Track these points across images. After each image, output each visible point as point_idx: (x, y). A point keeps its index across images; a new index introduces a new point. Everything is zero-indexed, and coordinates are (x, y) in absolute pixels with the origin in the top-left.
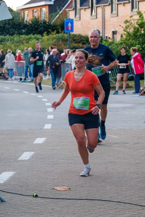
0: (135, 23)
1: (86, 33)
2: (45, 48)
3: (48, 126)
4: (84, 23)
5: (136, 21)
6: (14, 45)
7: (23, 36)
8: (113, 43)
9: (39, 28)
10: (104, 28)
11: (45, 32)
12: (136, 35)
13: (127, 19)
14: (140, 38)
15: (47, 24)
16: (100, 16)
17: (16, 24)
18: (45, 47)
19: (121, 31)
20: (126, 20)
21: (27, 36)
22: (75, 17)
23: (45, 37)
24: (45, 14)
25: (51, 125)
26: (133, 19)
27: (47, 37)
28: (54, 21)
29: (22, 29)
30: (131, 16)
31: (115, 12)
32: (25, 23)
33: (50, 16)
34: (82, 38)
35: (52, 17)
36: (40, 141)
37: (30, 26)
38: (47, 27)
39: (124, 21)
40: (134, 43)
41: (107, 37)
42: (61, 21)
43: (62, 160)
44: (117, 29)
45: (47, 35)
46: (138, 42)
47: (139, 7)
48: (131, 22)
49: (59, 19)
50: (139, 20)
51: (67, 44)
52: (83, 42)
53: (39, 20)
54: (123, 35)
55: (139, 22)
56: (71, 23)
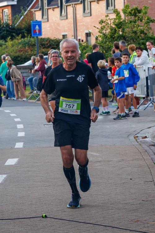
0: (112, 23)
1: (55, 37)
3: (19, 145)
4: (52, 25)
5: (112, 21)
8: (87, 47)
9: (1, 33)
10: (77, 30)
11: (9, 37)
12: (114, 37)
14: (118, 40)
15: (10, 27)
16: (70, 15)
19: (95, 33)
20: (101, 20)
22: (43, 18)
23: (10, 43)
24: (7, 16)
25: (23, 143)
26: (109, 19)
27: (11, 42)
28: (18, 24)
30: (107, 15)
31: (87, 11)
33: (13, 18)
34: (51, 42)
35: (15, 19)
36: (12, 162)
38: (11, 31)
39: (100, 22)
40: (111, 46)
41: (80, 40)
42: (26, 23)
43: (39, 183)
44: (91, 31)
45: (11, 40)
47: (116, 4)
48: (107, 22)
49: (24, 21)
50: (116, 19)
51: (34, 50)
52: (53, 46)
53: (1, 23)
54: (99, 37)
55: (117, 21)
56: (38, 26)
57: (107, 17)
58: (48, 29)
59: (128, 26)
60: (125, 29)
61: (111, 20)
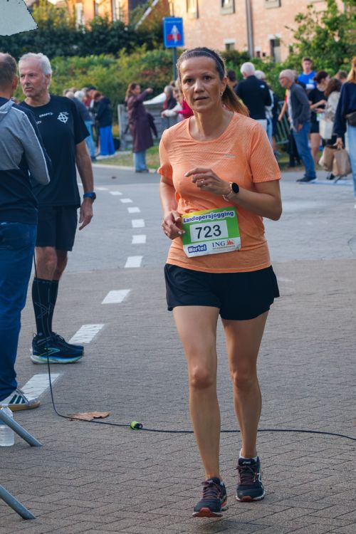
0: (320, 21)
2: (123, 83)
3: (134, 262)
4: (206, 24)
5: (321, 16)
6: (55, 81)
7: (74, 59)
8: (272, 66)
9: (109, 40)
10: (253, 33)
11: (121, 48)
12: (323, 46)
13: (301, 12)
14: (332, 52)
15: (126, 29)
16: (241, 6)
17: (59, 33)
18: (123, 81)
19: (288, 39)
20: (297, 14)
21: (82, 59)
22: (187, 11)
23: (124, 60)
24: (120, 8)
25: (141, 257)
26: (314, 12)
27: (128, 59)
28: (140, 23)
29: (73, 43)
30: (309, 4)
32: (78, 30)
33: (132, 12)
35: (135, 14)
36: (116, 297)
37: (89, 37)
38: (126, 35)
39: (296, 18)
40: (317, 64)
41: (258, 53)
42: (156, 22)
43: (168, 341)
44: (279, 36)
45: (126, 54)
46: (327, 61)
48: (309, 19)
49: (152, 19)
50: (328, 12)
53: (108, 23)
54: (294, 48)
55: (329, 17)
56: (177, 27)
57: (310, 8)
58: (199, 32)
59: (350, 26)
60: (345, 32)
61: (317, 13)
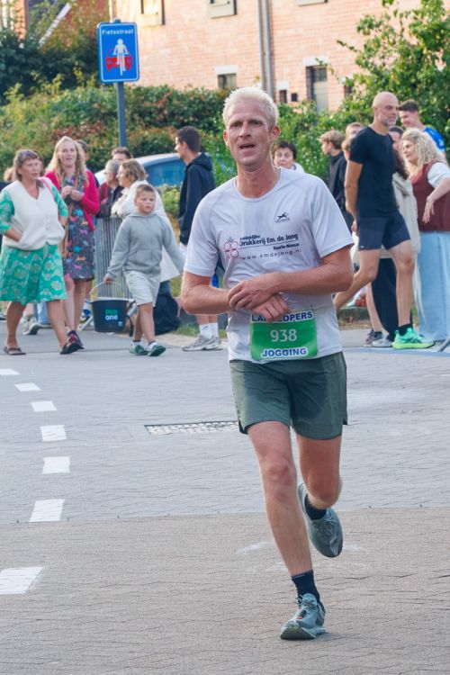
0: (407, 30)
1: (191, 81)
3: (48, 511)
4: (180, 36)
5: (408, 21)
8: (313, 120)
10: (272, 54)
11: (13, 85)
12: (413, 80)
13: (370, 13)
14: (431, 93)
15: (22, 46)
16: (248, 2)
19: (344, 66)
20: (364, 18)
22: (143, 12)
23: (17, 107)
24: (9, 5)
25: (61, 501)
26: (395, 13)
27: (25, 105)
28: (49, 33)
33: (33, 13)
34: (175, 102)
35: (39, 17)
36: (15, 581)
38: (24, 60)
39: (361, 25)
41: (284, 92)
42: (81, 32)
44: (325, 60)
45: (22, 95)
48: (386, 27)
49: (72, 25)
50: (422, 13)
51: (112, 133)
52: (181, 118)
54: (356, 83)
55: (425, 23)
56: (124, 43)
57: (387, 5)
58: (168, 51)
61: (401, 15)
